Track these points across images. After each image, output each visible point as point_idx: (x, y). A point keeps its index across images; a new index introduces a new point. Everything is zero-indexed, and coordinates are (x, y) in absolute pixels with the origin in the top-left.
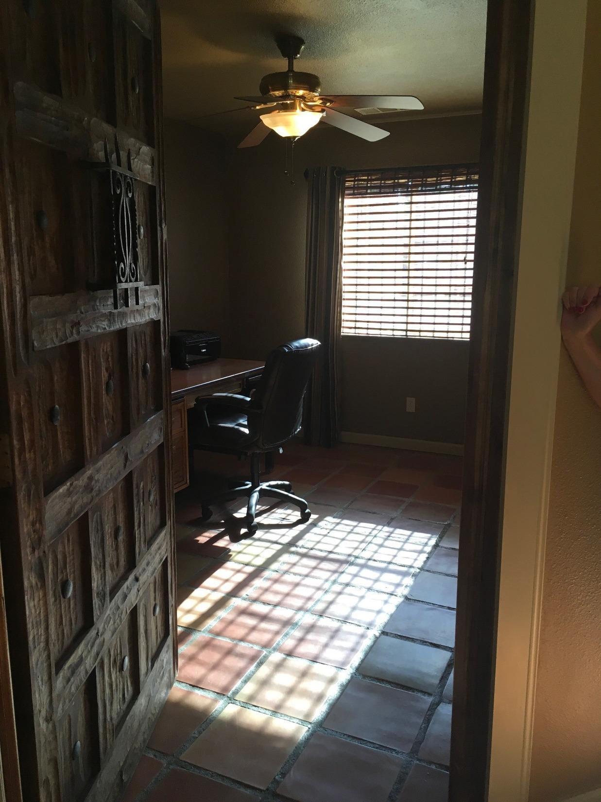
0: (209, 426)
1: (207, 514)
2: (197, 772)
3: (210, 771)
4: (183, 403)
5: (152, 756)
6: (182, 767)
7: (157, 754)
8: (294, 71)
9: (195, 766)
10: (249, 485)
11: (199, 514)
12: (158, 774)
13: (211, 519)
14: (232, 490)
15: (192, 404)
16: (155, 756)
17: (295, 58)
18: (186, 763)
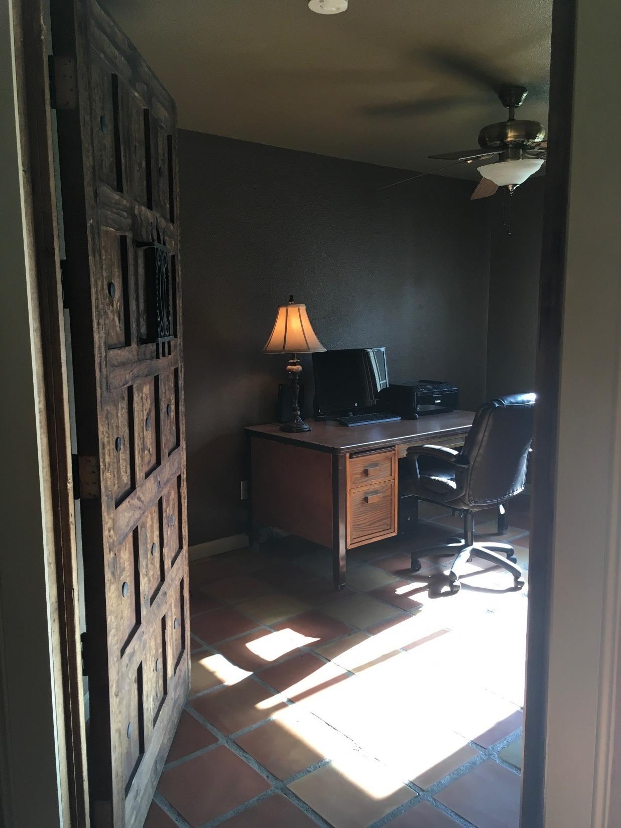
0: (419, 476)
1: (416, 566)
2: (295, 802)
3: (307, 805)
4: (393, 452)
5: (265, 777)
6: (285, 794)
7: (270, 776)
8: (514, 120)
9: (296, 797)
10: (463, 542)
11: (408, 565)
12: (262, 794)
13: (419, 572)
14: (445, 545)
15: (404, 454)
16: (268, 777)
17: (516, 107)
18: (290, 792)
